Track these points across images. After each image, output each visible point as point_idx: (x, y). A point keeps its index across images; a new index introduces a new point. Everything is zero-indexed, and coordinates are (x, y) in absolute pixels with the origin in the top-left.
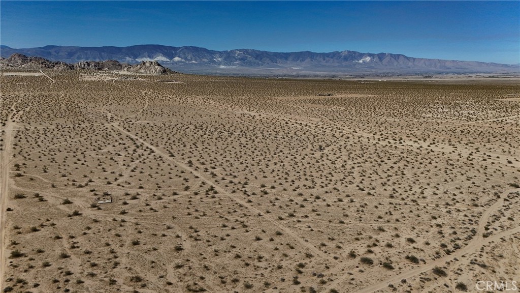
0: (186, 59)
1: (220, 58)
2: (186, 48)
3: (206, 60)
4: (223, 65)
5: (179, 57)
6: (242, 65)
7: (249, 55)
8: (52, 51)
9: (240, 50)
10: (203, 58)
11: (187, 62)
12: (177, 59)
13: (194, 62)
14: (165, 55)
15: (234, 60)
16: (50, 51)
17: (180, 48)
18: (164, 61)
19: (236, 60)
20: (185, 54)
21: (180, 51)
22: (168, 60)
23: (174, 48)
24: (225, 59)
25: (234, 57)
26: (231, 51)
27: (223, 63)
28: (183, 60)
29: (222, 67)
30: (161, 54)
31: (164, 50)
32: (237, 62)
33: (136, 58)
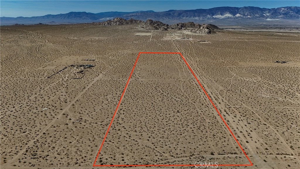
0: (244, 15)
1: (268, 13)
2: (245, 8)
3: (257, 15)
4: (269, 18)
5: (239, 14)
6: (285, 18)
7: (292, 10)
8: (171, 13)
9: (285, 8)
10: (256, 14)
11: (245, 17)
12: (238, 15)
13: (249, 17)
14: (231, 13)
15: (279, 14)
16: (170, 13)
17: (241, 8)
18: (230, 17)
19: (280, 14)
20: (244, 12)
21: (241, 10)
22: (232, 16)
23: (237, 8)
24: (272, 14)
25: (279, 12)
26: (278, 8)
27: (270, 17)
28: (242, 16)
29: (268, 19)
30: (228, 12)
31: (231, 10)
32: (281, 16)
33: (213, 15)
